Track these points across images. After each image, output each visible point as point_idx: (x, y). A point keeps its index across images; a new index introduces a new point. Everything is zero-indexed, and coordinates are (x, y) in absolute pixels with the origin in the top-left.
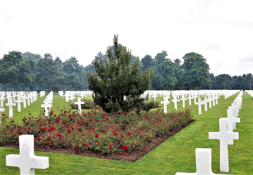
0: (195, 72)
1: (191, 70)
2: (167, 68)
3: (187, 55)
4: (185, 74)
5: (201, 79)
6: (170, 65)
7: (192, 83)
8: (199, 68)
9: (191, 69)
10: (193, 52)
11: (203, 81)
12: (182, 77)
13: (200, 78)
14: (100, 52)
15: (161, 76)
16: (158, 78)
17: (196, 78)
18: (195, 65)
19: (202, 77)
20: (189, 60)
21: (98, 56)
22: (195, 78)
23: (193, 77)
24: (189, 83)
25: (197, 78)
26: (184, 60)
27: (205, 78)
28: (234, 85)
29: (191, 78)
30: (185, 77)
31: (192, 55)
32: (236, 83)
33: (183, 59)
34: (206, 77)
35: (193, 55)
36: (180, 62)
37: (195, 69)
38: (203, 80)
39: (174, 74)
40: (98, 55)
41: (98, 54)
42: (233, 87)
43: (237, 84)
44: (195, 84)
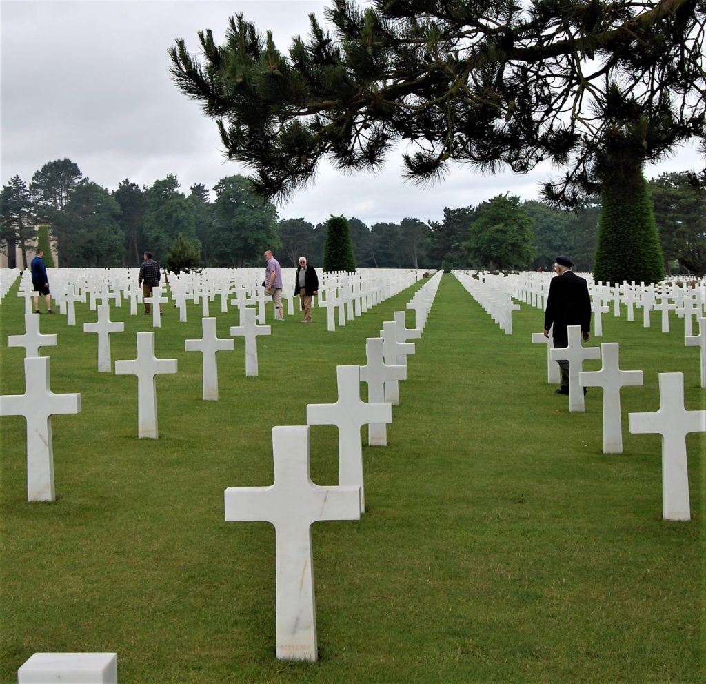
0: (242, 224)
1: (235, 220)
2: (179, 216)
3: (224, 181)
4: (220, 229)
5: (257, 240)
6: (184, 209)
7: (236, 249)
8: (252, 215)
9: (234, 216)
10: (239, 175)
11: (261, 247)
12: (213, 236)
13: (255, 239)
14: (17, 177)
15: (163, 235)
16: (157, 238)
17: (245, 239)
18: (244, 208)
19: (260, 236)
20: (228, 194)
21: (12, 185)
22: (243, 238)
23: (239, 236)
24: (229, 251)
25: (247, 238)
26: (218, 195)
27: (266, 239)
28: (373, 253)
29: (234, 239)
30: (219, 237)
31: (237, 182)
32: (381, 248)
33: (215, 193)
34: (268, 237)
35: (239, 184)
36: (206, 194)
37: (242, 217)
38: (261, 245)
39: (193, 230)
40: (10, 183)
41: (11, 181)
42: (369, 259)
43: (381, 251)
44: (243, 252)
